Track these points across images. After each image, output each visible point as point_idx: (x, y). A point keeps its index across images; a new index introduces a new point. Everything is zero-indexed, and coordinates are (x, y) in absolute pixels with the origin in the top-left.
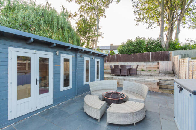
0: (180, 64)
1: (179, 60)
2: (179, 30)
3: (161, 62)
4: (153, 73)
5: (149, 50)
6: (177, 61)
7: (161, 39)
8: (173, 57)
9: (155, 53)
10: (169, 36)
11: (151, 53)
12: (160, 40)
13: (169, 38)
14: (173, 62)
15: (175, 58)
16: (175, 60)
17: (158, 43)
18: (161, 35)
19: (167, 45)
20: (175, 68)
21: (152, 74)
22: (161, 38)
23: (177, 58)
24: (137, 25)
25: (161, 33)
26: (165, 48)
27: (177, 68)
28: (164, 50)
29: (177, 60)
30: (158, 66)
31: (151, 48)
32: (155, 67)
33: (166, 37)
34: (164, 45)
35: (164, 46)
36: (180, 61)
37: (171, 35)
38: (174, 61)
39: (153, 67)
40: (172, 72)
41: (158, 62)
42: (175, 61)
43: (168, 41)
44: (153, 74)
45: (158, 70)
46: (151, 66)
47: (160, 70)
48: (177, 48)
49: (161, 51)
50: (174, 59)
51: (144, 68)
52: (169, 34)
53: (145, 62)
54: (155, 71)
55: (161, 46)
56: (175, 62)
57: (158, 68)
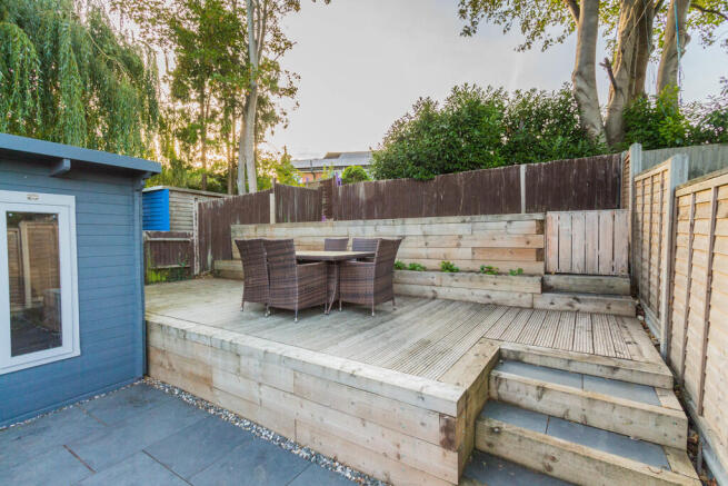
0: (683, 227)
1: (675, 199)
2: (680, 36)
3: (556, 219)
4: (502, 291)
6: (657, 207)
7: (579, 90)
8: (635, 183)
9: (548, 169)
10: (625, 75)
11: (523, 168)
12: (577, 99)
13: (624, 85)
14: (634, 214)
15: (648, 189)
16: (648, 198)
17: (564, 118)
18: (585, 72)
19: (616, 127)
20: (646, 255)
21: (496, 297)
22: (583, 86)
23: (657, 187)
24: (467, 32)
25: (581, 56)
26: (603, 140)
27: (655, 259)
28: (593, 149)
29: (657, 196)
30: (538, 242)
32: (519, 251)
33: (609, 82)
34: (598, 125)
35: (597, 131)
36: (686, 202)
37: (636, 70)
38: (639, 209)
39: (512, 251)
40: (625, 284)
41: (539, 216)
42: (647, 208)
43: (622, 103)
44: (504, 295)
45: (541, 265)
46: (500, 243)
47: (553, 267)
48: (669, 138)
49: (580, 155)
50: (639, 192)
52: (624, 64)
53: (468, 218)
54: (520, 273)
56: (647, 217)
57: (540, 254)
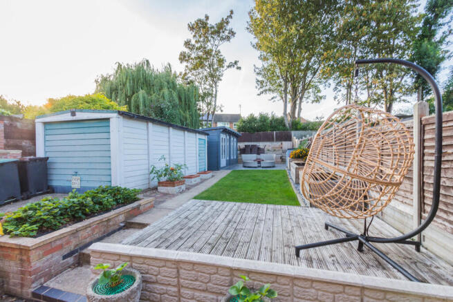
3: (284, 143)
5: (274, 128)
9: (279, 133)
11: (275, 132)
17: (281, 122)
18: (285, 113)
19: (291, 124)
26: (288, 127)
28: (287, 130)
30: (281, 146)
31: (275, 127)
32: (279, 148)
34: (288, 124)
41: (281, 142)
43: (292, 120)
46: (276, 146)
48: (299, 128)
49: (285, 130)
50: (294, 139)
51: (270, 148)
53: (270, 142)
55: (284, 126)
57: (282, 148)
